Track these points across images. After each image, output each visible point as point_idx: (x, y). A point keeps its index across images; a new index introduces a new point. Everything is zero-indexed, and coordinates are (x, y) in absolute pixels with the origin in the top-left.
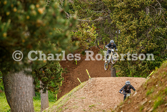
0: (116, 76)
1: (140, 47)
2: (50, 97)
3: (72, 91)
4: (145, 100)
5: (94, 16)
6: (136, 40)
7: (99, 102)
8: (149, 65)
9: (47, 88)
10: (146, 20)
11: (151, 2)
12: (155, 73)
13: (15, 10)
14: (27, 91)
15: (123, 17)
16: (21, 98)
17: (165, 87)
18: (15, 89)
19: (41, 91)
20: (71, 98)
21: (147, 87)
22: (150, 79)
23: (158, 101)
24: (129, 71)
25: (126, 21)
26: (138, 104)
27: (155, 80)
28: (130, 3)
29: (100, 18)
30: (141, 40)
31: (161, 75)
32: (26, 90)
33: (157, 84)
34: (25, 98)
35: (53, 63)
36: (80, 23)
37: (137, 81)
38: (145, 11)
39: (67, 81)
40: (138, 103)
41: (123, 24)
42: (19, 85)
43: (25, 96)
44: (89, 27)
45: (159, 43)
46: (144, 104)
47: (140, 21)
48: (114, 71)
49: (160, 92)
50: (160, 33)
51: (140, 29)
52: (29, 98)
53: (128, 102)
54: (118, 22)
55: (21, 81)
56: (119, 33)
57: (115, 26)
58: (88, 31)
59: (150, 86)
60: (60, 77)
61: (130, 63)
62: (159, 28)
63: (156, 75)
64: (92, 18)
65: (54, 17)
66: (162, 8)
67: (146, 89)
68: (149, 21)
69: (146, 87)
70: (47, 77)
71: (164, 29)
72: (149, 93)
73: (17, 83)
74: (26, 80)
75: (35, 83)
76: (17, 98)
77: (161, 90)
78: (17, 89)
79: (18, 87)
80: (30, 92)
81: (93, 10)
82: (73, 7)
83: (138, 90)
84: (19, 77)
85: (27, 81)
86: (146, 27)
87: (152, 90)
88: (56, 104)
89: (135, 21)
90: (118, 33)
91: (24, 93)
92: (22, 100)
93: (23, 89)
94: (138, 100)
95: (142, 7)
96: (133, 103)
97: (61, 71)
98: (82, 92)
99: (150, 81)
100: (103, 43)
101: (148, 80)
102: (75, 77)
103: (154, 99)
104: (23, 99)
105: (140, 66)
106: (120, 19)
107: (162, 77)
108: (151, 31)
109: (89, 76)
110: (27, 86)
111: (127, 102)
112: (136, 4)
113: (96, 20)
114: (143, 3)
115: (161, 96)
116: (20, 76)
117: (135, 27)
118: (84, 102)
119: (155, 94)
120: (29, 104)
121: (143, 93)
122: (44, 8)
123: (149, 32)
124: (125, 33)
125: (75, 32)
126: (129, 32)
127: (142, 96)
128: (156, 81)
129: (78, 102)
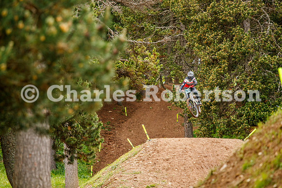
0: (193, 136)
1: (233, 88)
2: (80, 170)
3: (118, 160)
4: (240, 178)
5: (156, 34)
6: (227, 75)
7: (164, 180)
8: (249, 119)
9: (76, 155)
10: (243, 43)
11: (253, 13)
12: (257, 133)
13: (21, 25)
14: (41, 162)
15: (205, 36)
16: (30, 173)
17: (274, 156)
18: (21, 157)
19: (66, 160)
20: (115, 173)
21: (244, 156)
22: (249, 142)
23: (262, 181)
24: (214, 128)
25: (211, 43)
26: (229, 184)
27: (257, 144)
28: (216, 14)
29: (166, 38)
30: (236, 75)
31: (268, 136)
32: (39, 159)
33: (260, 151)
34: (37, 173)
35: (85, 114)
36: (132, 46)
37: (228, 144)
38: (243, 27)
39: (110, 143)
40: (228, 182)
41: (205, 48)
42: (28, 151)
43: (37, 169)
44: (147, 53)
45: (266, 82)
46: (238, 185)
47: (234, 43)
48: (189, 127)
49: (265, 164)
50: (268, 64)
51: (234, 57)
52: (44, 174)
53: (211, 181)
54: (196, 45)
55: (30, 143)
56: (199, 63)
57: (192, 52)
58: (146, 59)
59: (248, 154)
60: (98, 137)
61: (216, 114)
62: (267, 56)
63: (258, 135)
64: (152, 38)
65: (88, 38)
66: (271, 22)
67: (241, 159)
68: (249, 44)
69: (241, 156)
70: (75, 136)
71: (275, 58)
72: (248, 165)
73: (24, 147)
74: (40, 142)
75: (54, 147)
76: (24, 173)
77: (267, 162)
78: (23, 157)
79: (26, 154)
80: (46, 162)
81: (154, 24)
82: (120, 19)
83: (228, 161)
84: (27, 137)
85: (41, 144)
86: (244, 54)
87: (252, 161)
88: (90, 183)
89: (225, 44)
90: (197, 63)
91: (35, 165)
92: (31, 177)
93: (34, 159)
94: (228, 178)
95: (237, 21)
96: (219, 183)
97: (99, 127)
98: (135, 162)
99: (249, 146)
100: (171, 80)
101: (246, 144)
102: (123, 137)
103: (255, 176)
104: (34, 175)
105: (233, 120)
106: (200, 40)
107: (269, 139)
108: (253, 61)
109: (148, 136)
110: (41, 152)
111: (209, 181)
112: (228, 16)
113: (159, 41)
114: (240, 14)
115: (267, 172)
116: (29, 135)
117: (225, 54)
118: (138, 179)
119: (258, 168)
120: (43, 183)
121: (236, 166)
122: (70, 23)
123: (249, 63)
124: (209, 64)
125: (123, 62)
126: (214, 62)
127: (236, 171)
128: (258, 147)
129: (128, 180)
